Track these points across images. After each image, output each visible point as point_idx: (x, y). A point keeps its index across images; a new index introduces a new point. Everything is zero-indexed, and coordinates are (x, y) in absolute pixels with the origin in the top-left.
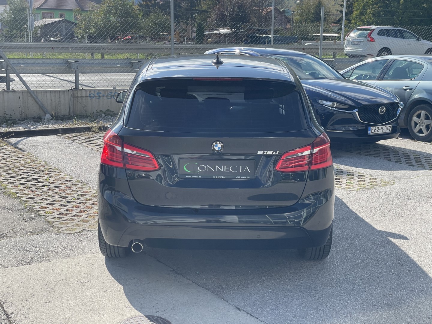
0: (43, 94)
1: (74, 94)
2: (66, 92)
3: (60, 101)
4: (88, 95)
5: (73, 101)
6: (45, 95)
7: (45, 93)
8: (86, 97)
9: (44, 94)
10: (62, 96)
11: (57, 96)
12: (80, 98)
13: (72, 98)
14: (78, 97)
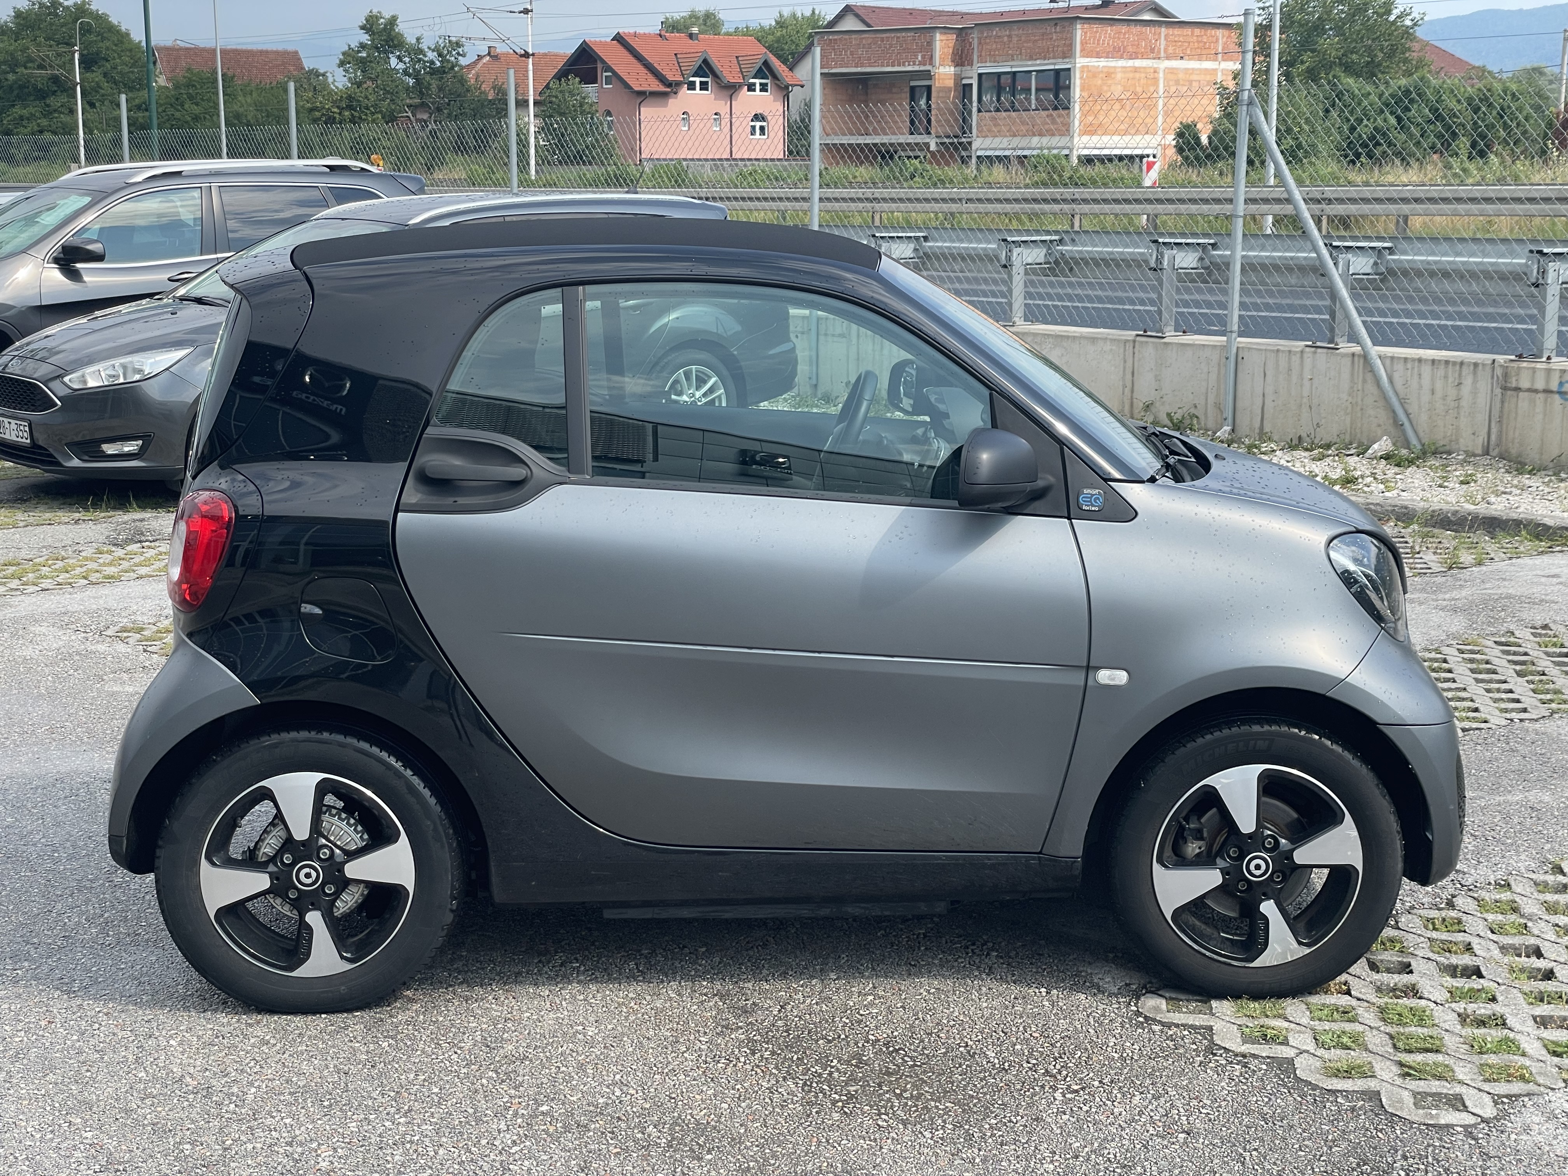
0: (1409, 366)
1: (1506, 375)
2: (1480, 367)
3: (1458, 399)
4: (1554, 386)
5: (1503, 402)
6: (1416, 370)
7: (1416, 364)
8: (1547, 391)
9: (1413, 368)
10: (1468, 381)
11: (1450, 380)
12: (1526, 394)
13: (1498, 391)
14: (1518, 389)
